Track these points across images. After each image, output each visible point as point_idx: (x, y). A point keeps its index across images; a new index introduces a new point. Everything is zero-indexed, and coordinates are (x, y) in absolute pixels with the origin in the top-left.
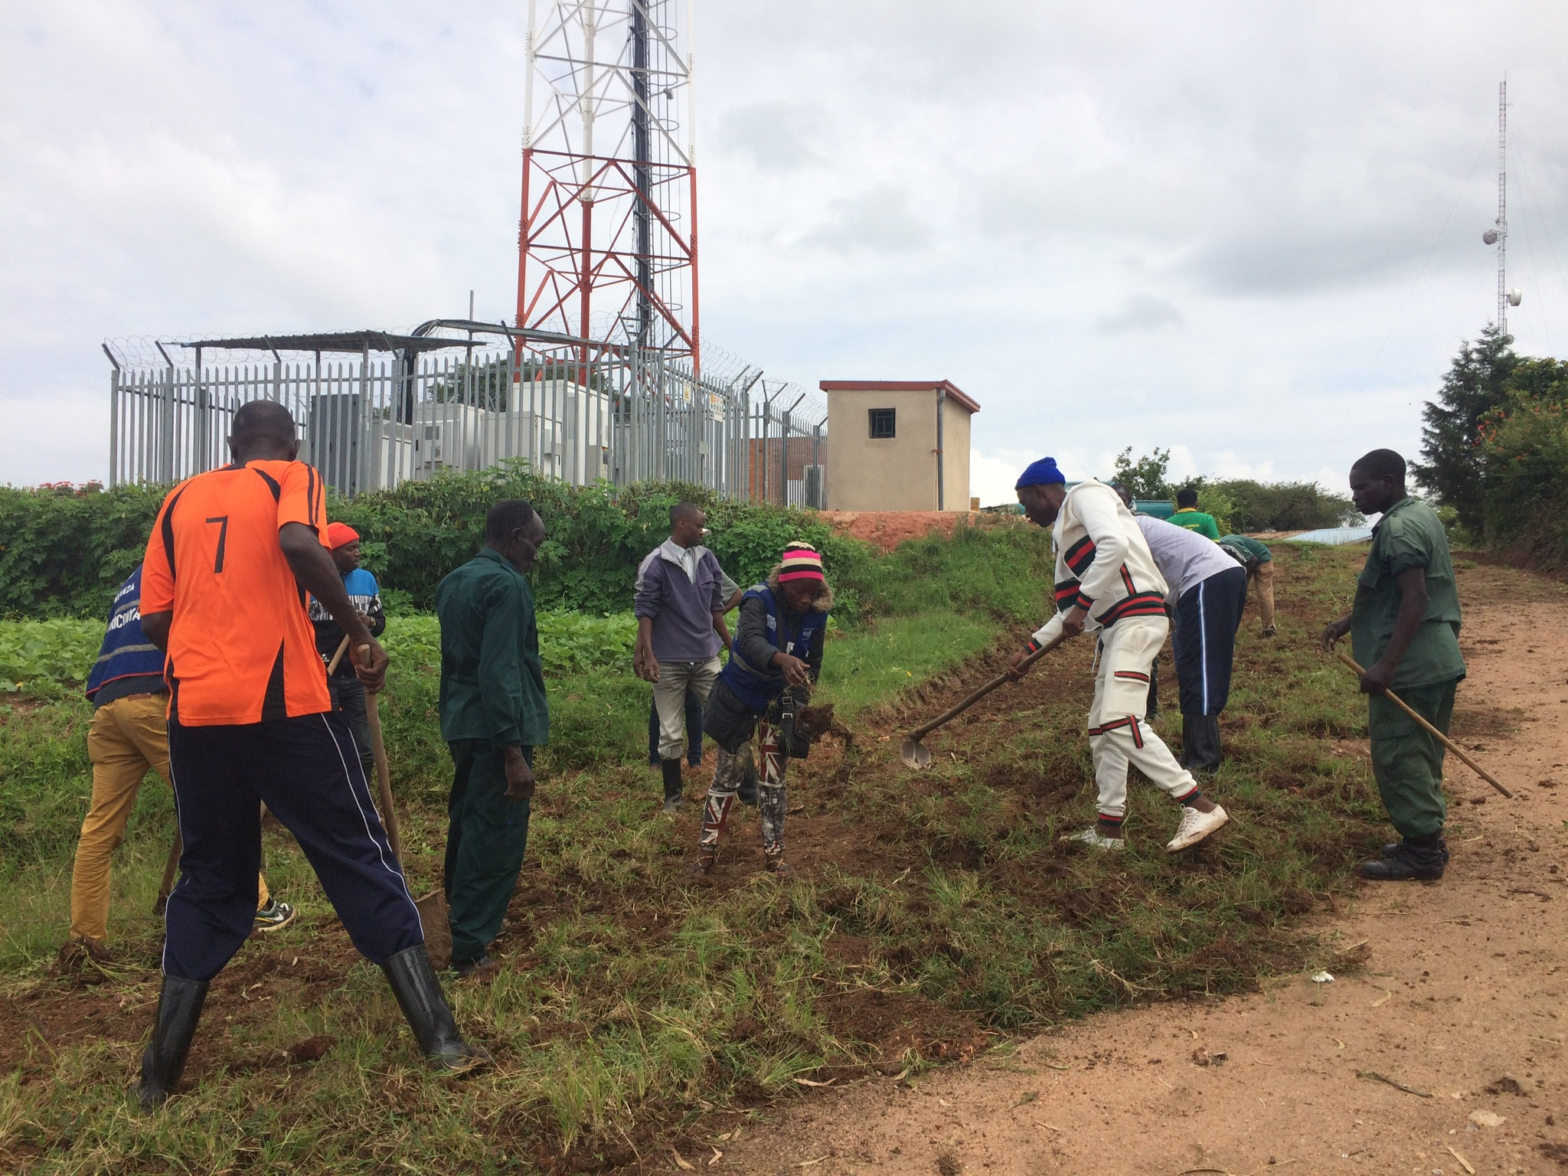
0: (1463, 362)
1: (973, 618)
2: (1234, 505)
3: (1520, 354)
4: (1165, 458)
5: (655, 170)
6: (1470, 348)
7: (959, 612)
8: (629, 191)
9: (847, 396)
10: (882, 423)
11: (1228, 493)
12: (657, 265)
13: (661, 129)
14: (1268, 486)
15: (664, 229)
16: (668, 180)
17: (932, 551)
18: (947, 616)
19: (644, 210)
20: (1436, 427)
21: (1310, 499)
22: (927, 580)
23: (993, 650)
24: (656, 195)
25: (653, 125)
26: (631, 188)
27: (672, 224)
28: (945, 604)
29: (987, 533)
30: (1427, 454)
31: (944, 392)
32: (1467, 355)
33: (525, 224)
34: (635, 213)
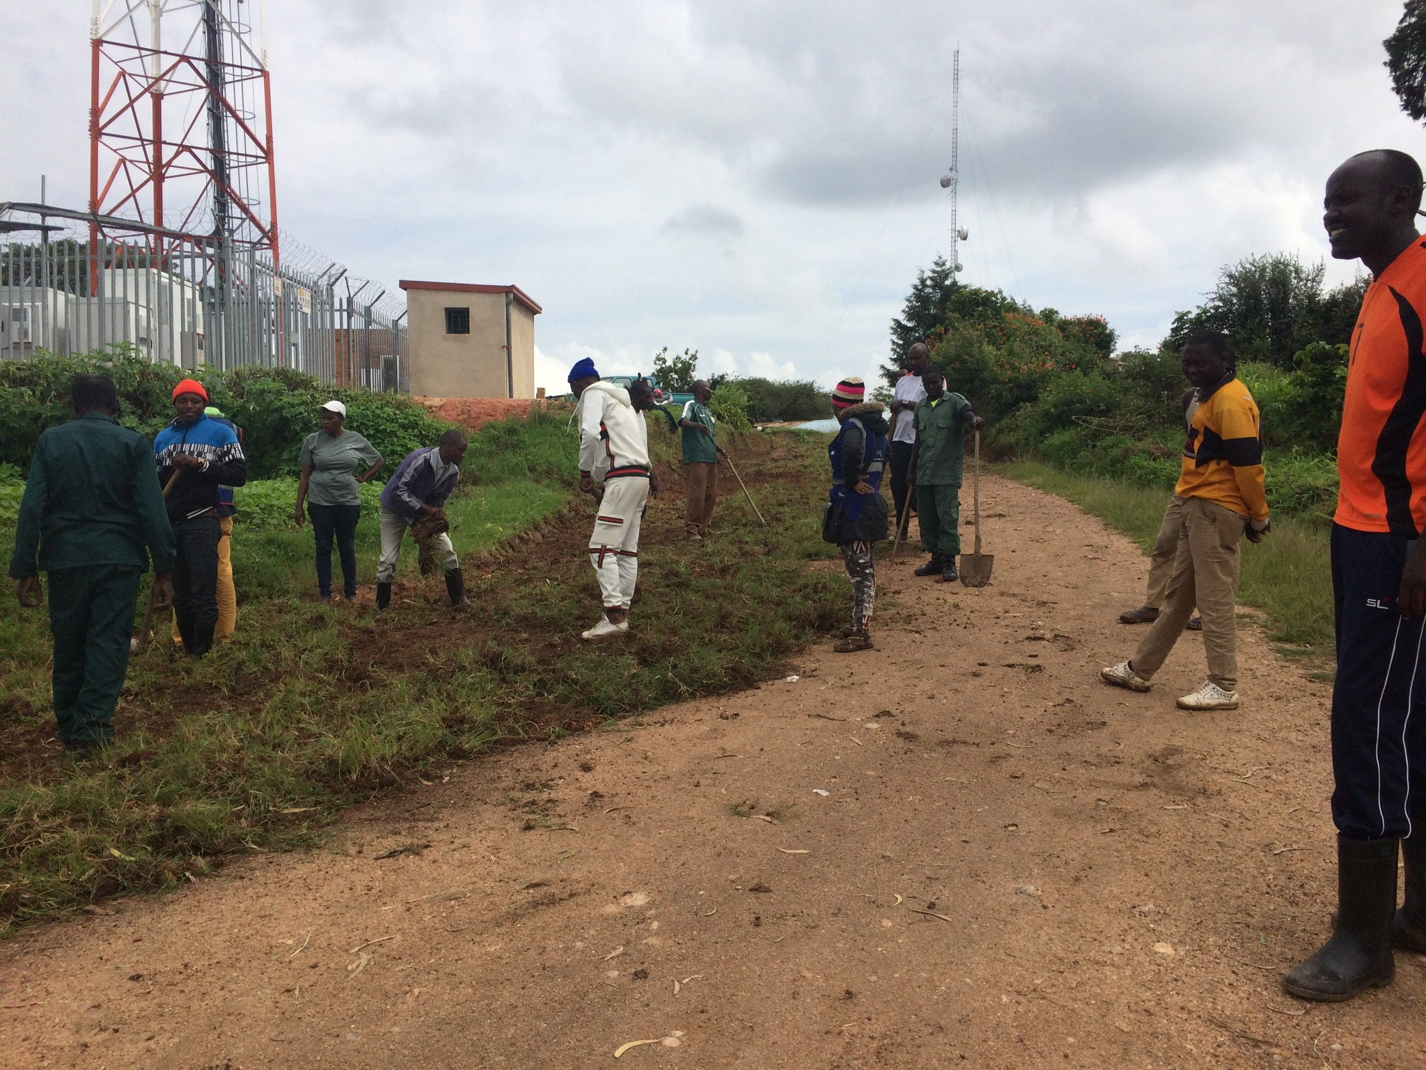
0: (920, 287)
1: (548, 486)
2: (750, 399)
3: (961, 282)
4: (694, 357)
5: (228, 70)
6: (925, 276)
7: (537, 481)
8: (201, 87)
9: (425, 296)
10: (458, 321)
11: (746, 390)
12: (233, 161)
13: (233, 31)
14: (777, 384)
15: (239, 127)
16: (242, 80)
17: (511, 431)
18: (526, 484)
19: (218, 108)
20: (901, 339)
21: (809, 395)
22: (509, 455)
23: (565, 511)
24: (229, 94)
25: (225, 26)
26: (204, 85)
27: (246, 122)
28: (525, 475)
29: (557, 417)
30: (895, 360)
31: (512, 296)
32: (923, 281)
33: (96, 112)
34: (209, 109)
